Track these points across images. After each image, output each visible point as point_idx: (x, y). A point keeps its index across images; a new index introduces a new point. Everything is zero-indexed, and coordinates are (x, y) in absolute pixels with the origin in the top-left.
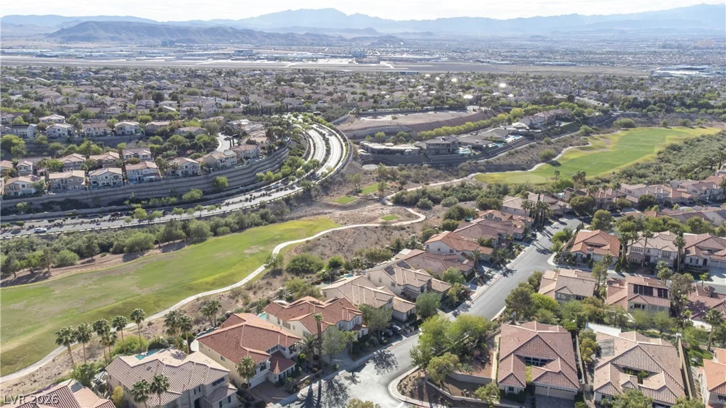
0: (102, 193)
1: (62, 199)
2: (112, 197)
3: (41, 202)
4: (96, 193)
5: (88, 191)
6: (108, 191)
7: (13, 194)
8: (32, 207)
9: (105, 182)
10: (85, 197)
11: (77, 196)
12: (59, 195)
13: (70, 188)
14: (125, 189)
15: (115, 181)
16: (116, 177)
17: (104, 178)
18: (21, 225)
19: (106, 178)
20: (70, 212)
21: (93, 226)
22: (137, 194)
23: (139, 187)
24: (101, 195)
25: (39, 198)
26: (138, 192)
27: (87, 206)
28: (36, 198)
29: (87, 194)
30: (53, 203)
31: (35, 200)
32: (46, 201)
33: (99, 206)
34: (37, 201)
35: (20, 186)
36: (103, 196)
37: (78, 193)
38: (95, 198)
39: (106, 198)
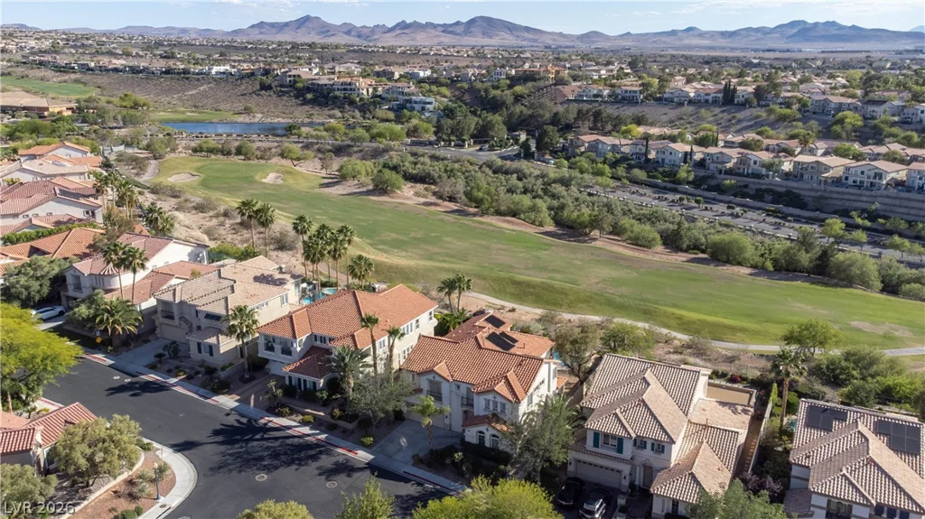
0: (838, 193)
1: (783, 190)
2: (847, 203)
3: (758, 187)
4: (832, 192)
5: (822, 187)
6: (848, 193)
7: (741, 171)
8: (746, 190)
9: (859, 179)
10: (813, 194)
11: (803, 189)
12: (785, 183)
13: (806, 177)
14: (876, 197)
15: (871, 180)
16: (879, 175)
17: (859, 173)
18: (697, 202)
19: (863, 173)
20: (772, 207)
21: (769, 229)
22: (884, 207)
23: (901, 199)
24: (835, 196)
25: (761, 181)
26: (886, 204)
27: (803, 206)
28: (757, 181)
29: (819, 191)
30: (769, 191)
31: (754, 183)
32: (764, 187)
33: (817, 210)
34: (754, 184)
35: (752, 162)
36: (837, 199)
37: (808, 186)
38: (821, 197)
39: (838, 202)
